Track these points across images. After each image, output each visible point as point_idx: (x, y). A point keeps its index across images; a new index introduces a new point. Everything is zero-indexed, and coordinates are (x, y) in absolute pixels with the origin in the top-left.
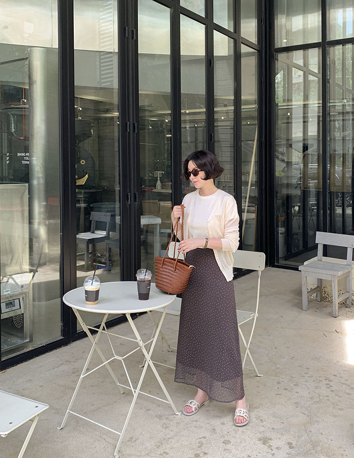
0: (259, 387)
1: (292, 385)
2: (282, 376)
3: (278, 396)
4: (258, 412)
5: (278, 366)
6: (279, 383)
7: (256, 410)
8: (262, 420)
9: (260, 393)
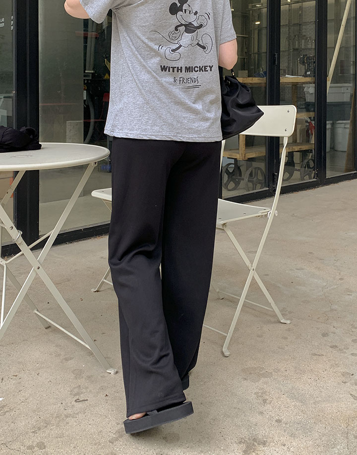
0: (286, 338)
1: (349, 340)
2: (335, 324)
3: (315, 357)
4: (266, 383)
5: (335, 307)
6: (325, 335)
7: (263, 380)
8: (265, 401)
9: (283, 349)
